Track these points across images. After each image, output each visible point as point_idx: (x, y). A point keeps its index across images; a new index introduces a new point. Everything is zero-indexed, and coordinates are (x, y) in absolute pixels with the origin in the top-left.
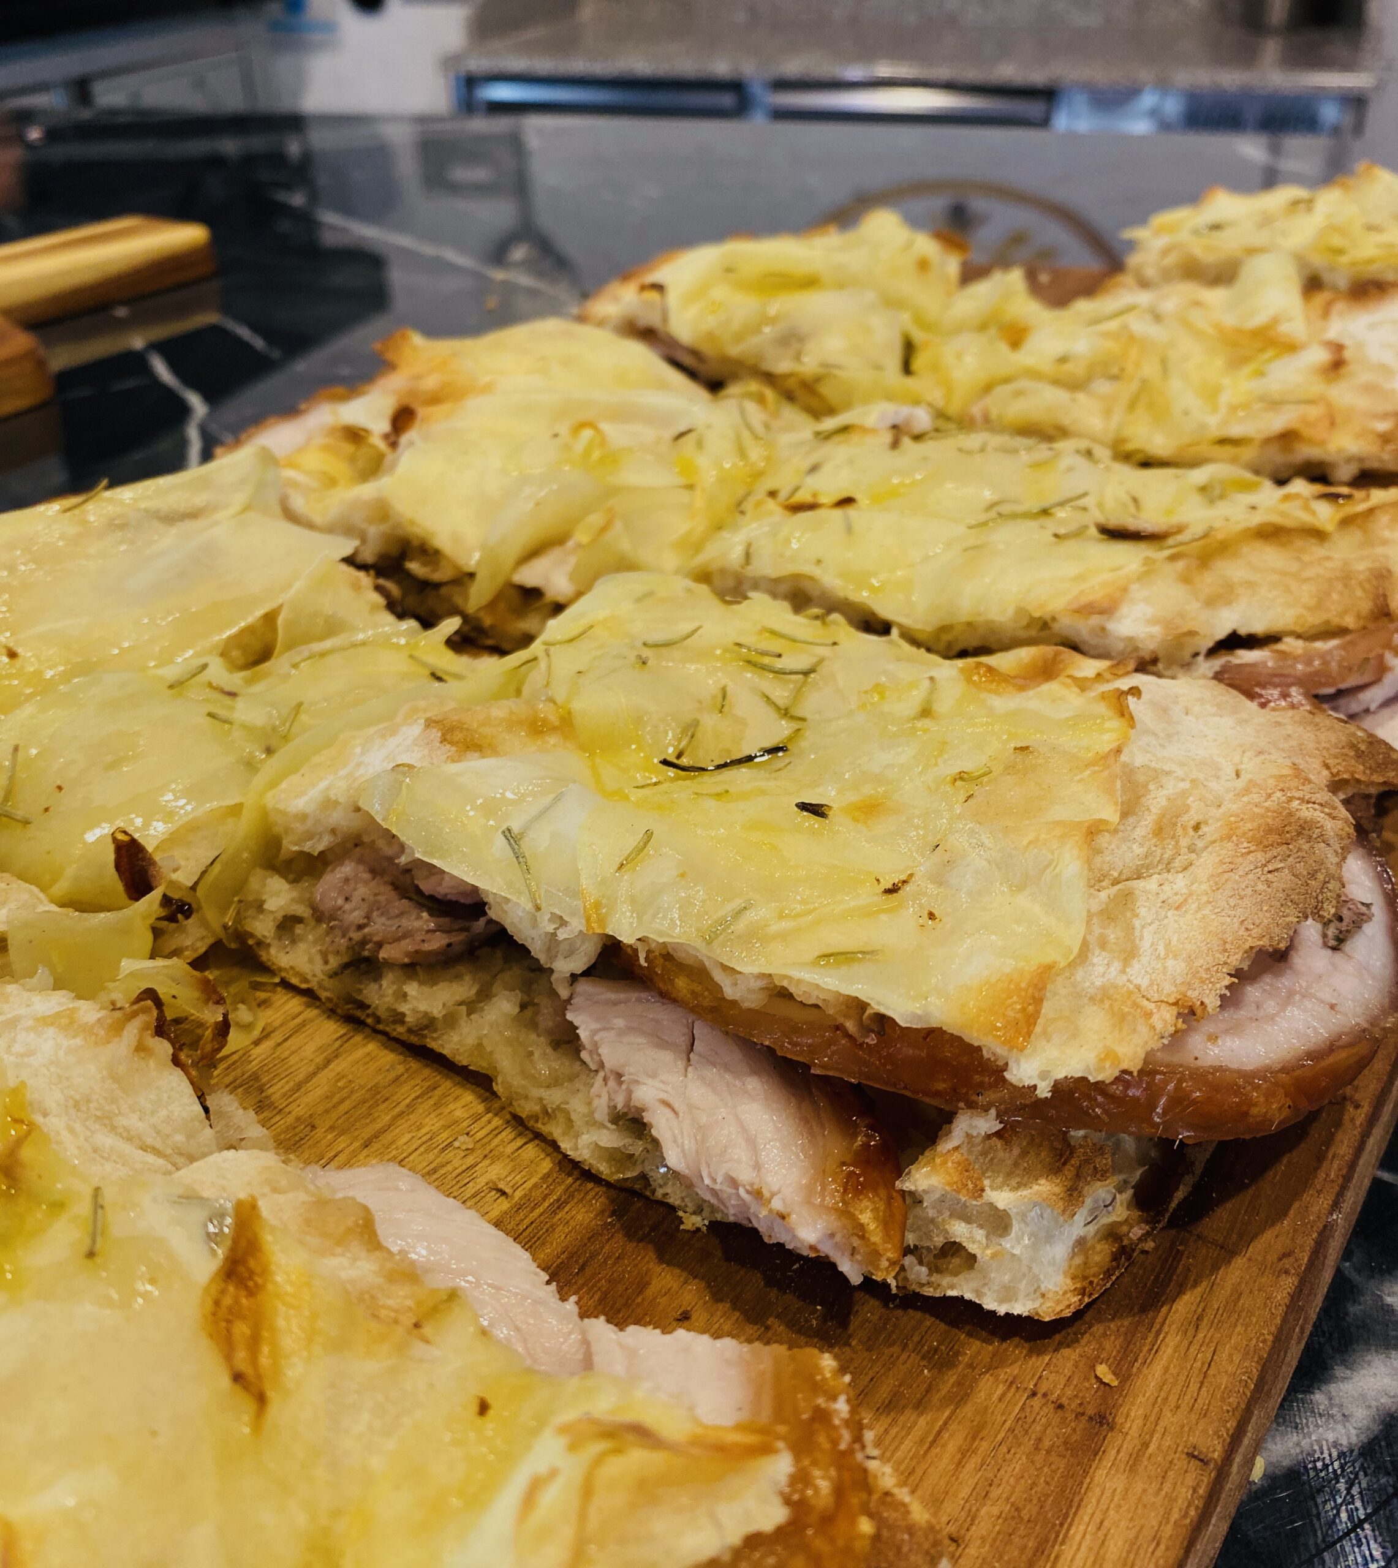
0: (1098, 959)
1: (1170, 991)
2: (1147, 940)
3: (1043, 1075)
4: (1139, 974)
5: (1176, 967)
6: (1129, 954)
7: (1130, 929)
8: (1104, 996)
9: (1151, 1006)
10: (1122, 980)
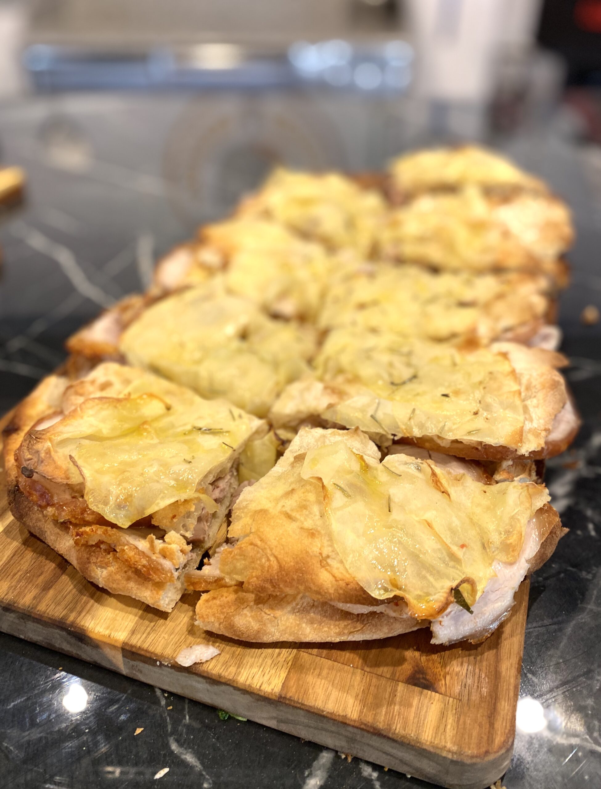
0: (527, 423)
1: (542, 428)
2: (534, 416)
3: (527, 451)
4: (535, 425)
5: (542, 421)
6: (531, 420)
7: (530, 414)
8: (530, 431)
9: (540, 431)
10: (532, 427)
